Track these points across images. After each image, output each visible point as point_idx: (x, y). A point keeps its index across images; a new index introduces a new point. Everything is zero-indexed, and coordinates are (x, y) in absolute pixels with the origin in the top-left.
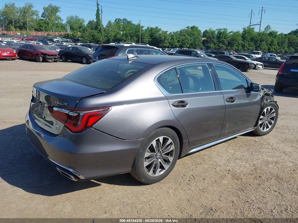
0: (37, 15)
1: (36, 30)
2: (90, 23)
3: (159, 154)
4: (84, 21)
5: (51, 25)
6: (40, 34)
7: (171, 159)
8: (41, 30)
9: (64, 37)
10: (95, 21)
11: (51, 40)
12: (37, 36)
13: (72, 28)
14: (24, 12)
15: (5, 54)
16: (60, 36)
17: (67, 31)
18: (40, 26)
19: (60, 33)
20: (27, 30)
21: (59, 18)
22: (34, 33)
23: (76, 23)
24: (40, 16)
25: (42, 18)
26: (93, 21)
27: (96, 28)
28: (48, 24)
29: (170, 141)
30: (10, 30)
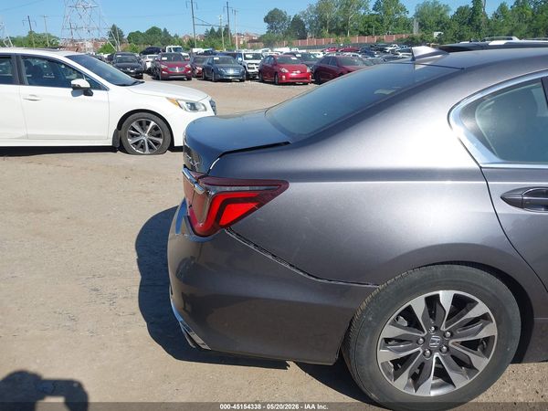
0: (366, 8)
1: (362, 34)
2: (461, 11)
3: (436, 338)
4: (448, 9)
5: (386, 22)
6: (366, 40)
7: (481, 362)
8: (369, 34)
9: (405, 44)
10: (471, 6)
11: (382, 50)
12: (361, 44)
13: (422, 26)
14: (347, 4)
15: (294, 74)
16: (399, 42)
17: (412, 32)
18: (369, 26)
19: (399, 36)
20: (346, 34)
21: (403, 9)
22: (357, 39)
23: (433, 14)
24: (371, 8)
25: (374, 12)
26: (466, 7)
27: (471, 21)
28: (382, 21)
29: (480, 309)
30: (322, 37)
